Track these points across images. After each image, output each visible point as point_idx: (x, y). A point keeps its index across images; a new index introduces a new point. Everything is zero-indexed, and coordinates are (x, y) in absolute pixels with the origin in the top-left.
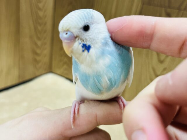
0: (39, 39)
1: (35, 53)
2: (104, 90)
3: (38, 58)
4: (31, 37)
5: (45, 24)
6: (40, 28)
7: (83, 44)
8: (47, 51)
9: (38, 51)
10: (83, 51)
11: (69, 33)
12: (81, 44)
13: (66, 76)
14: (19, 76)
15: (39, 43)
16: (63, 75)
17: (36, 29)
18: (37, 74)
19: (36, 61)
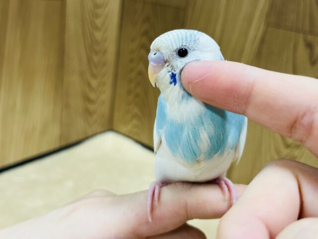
0: (94, 76)
1: (87, 99)
2: (202, 156)
3: (91, 107)
4: (82, 74)
5: (105, 52)
6: (96, 59)
7: (173, 74)
8: (106, 96)
9: (92, 96)
10: (171, 83)
11: (158, 54)
12: (170, 73)
13: (135, 137)
14: (61, 137)
15: (94, 83)
16: (130, 135)
17: (89, 60)
18: (90, 133)
19: (88, 113)
